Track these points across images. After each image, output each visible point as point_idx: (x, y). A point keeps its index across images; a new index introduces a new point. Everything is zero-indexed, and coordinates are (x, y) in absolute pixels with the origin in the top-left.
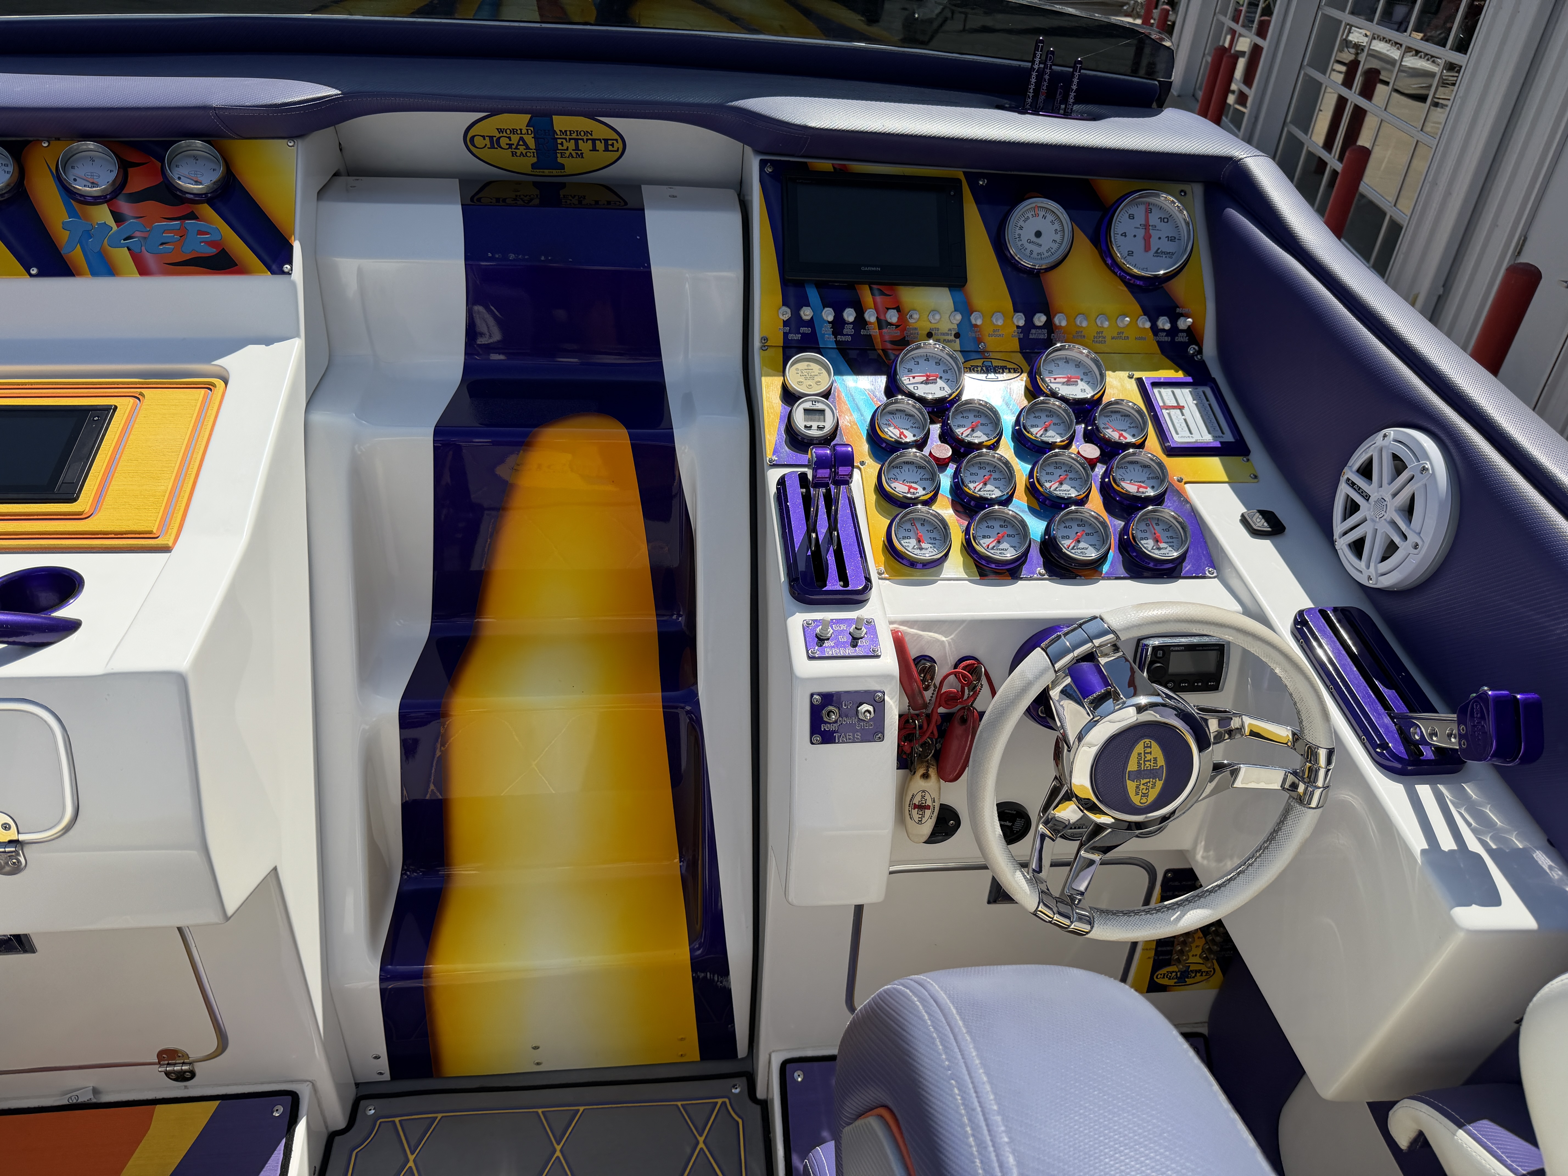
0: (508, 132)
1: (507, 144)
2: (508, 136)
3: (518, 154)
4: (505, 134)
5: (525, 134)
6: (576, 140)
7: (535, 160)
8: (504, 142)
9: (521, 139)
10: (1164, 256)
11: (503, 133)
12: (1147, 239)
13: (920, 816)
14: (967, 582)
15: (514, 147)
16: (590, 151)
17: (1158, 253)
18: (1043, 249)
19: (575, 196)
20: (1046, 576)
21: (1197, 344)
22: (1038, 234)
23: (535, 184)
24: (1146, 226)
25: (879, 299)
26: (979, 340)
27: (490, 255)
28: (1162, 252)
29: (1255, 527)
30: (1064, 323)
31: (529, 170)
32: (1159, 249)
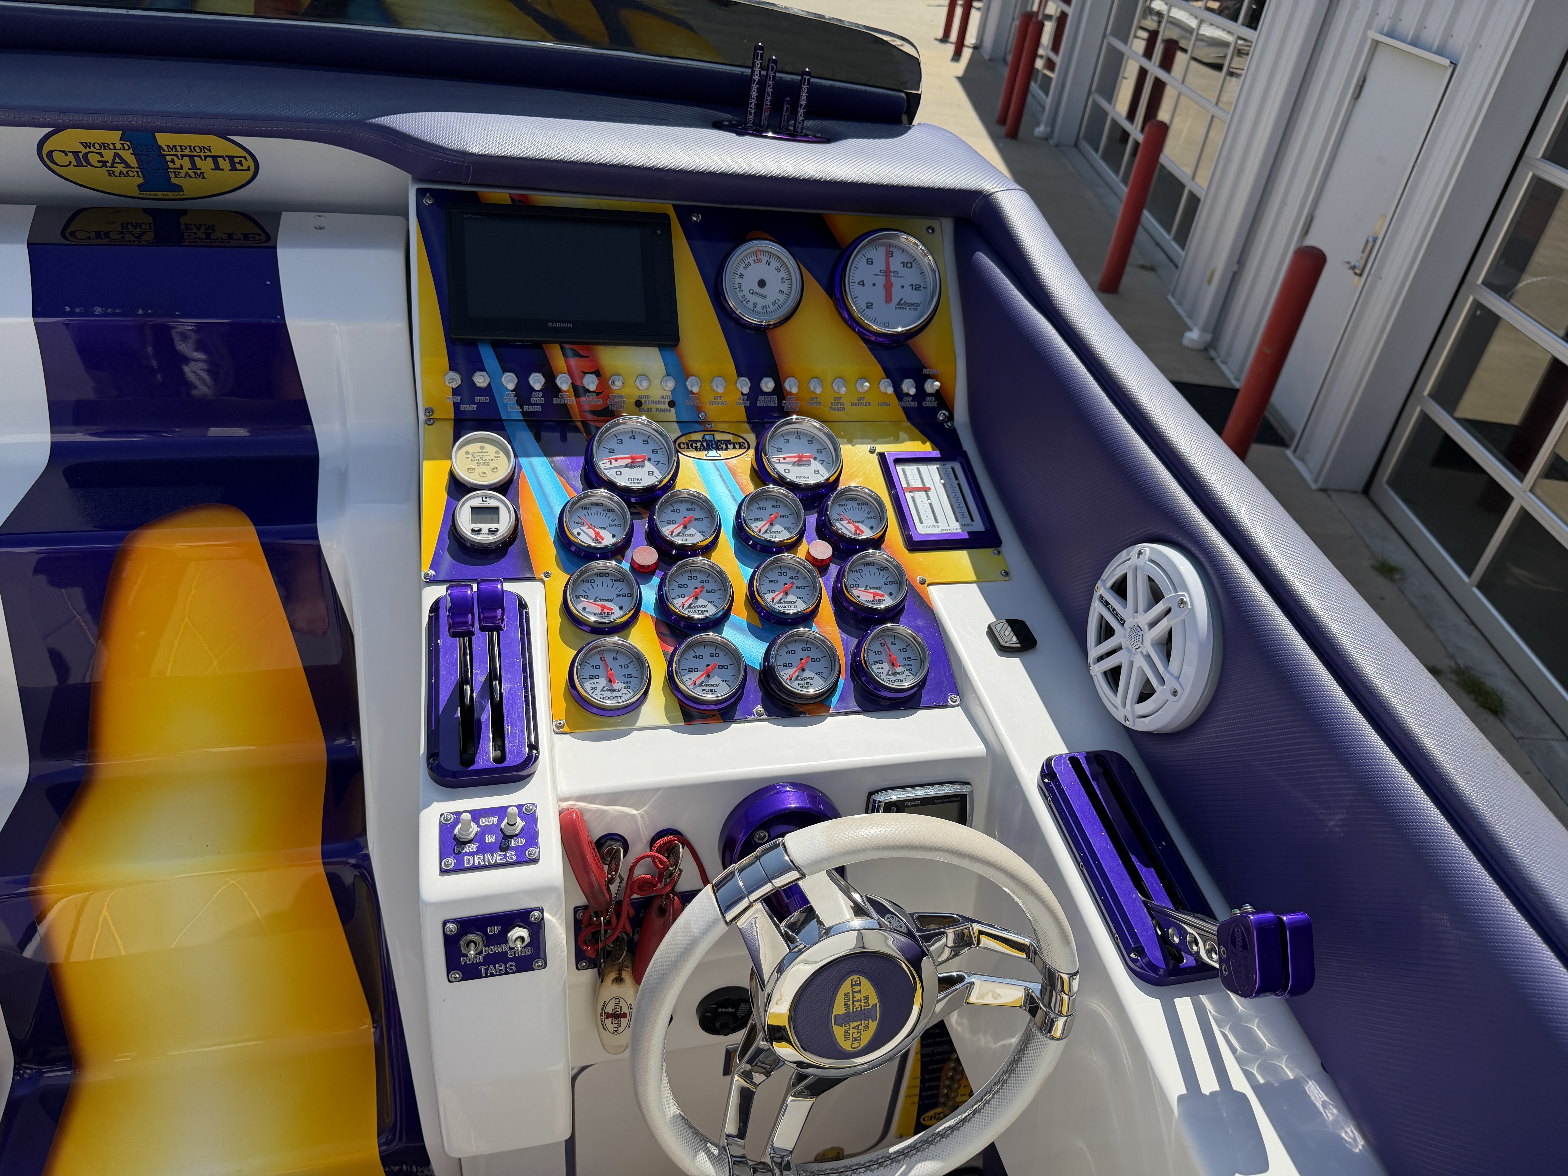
0: (97, 146)
1: (99, 162)
2: (97, 151)
3: (117, 174)
4: (92, 149)
5: (120, 149)
6: (191, 157)
7: (141, 180)
8: (94, 158)
9: (116, 155)
10: (908, 308)
11: (90, 148)
12: (888, 287)
13: (616, 1026)
14: (669, 730)
15: (109, 165)
16: (212, 169)
17: (901, 305)
18: (768, 302)
19: (200, 225)
20: (765, 716)
21: (948, 409)
22: (762, 284)
23: (145, 210)
24: (887, 273)
25: (573, 361)
26: (699, 409)
27: (68, 309)
28: (905, 304)
29: (1003, 644)
30: (794, 390)
31: (136, 192)
32: (902, 299)
